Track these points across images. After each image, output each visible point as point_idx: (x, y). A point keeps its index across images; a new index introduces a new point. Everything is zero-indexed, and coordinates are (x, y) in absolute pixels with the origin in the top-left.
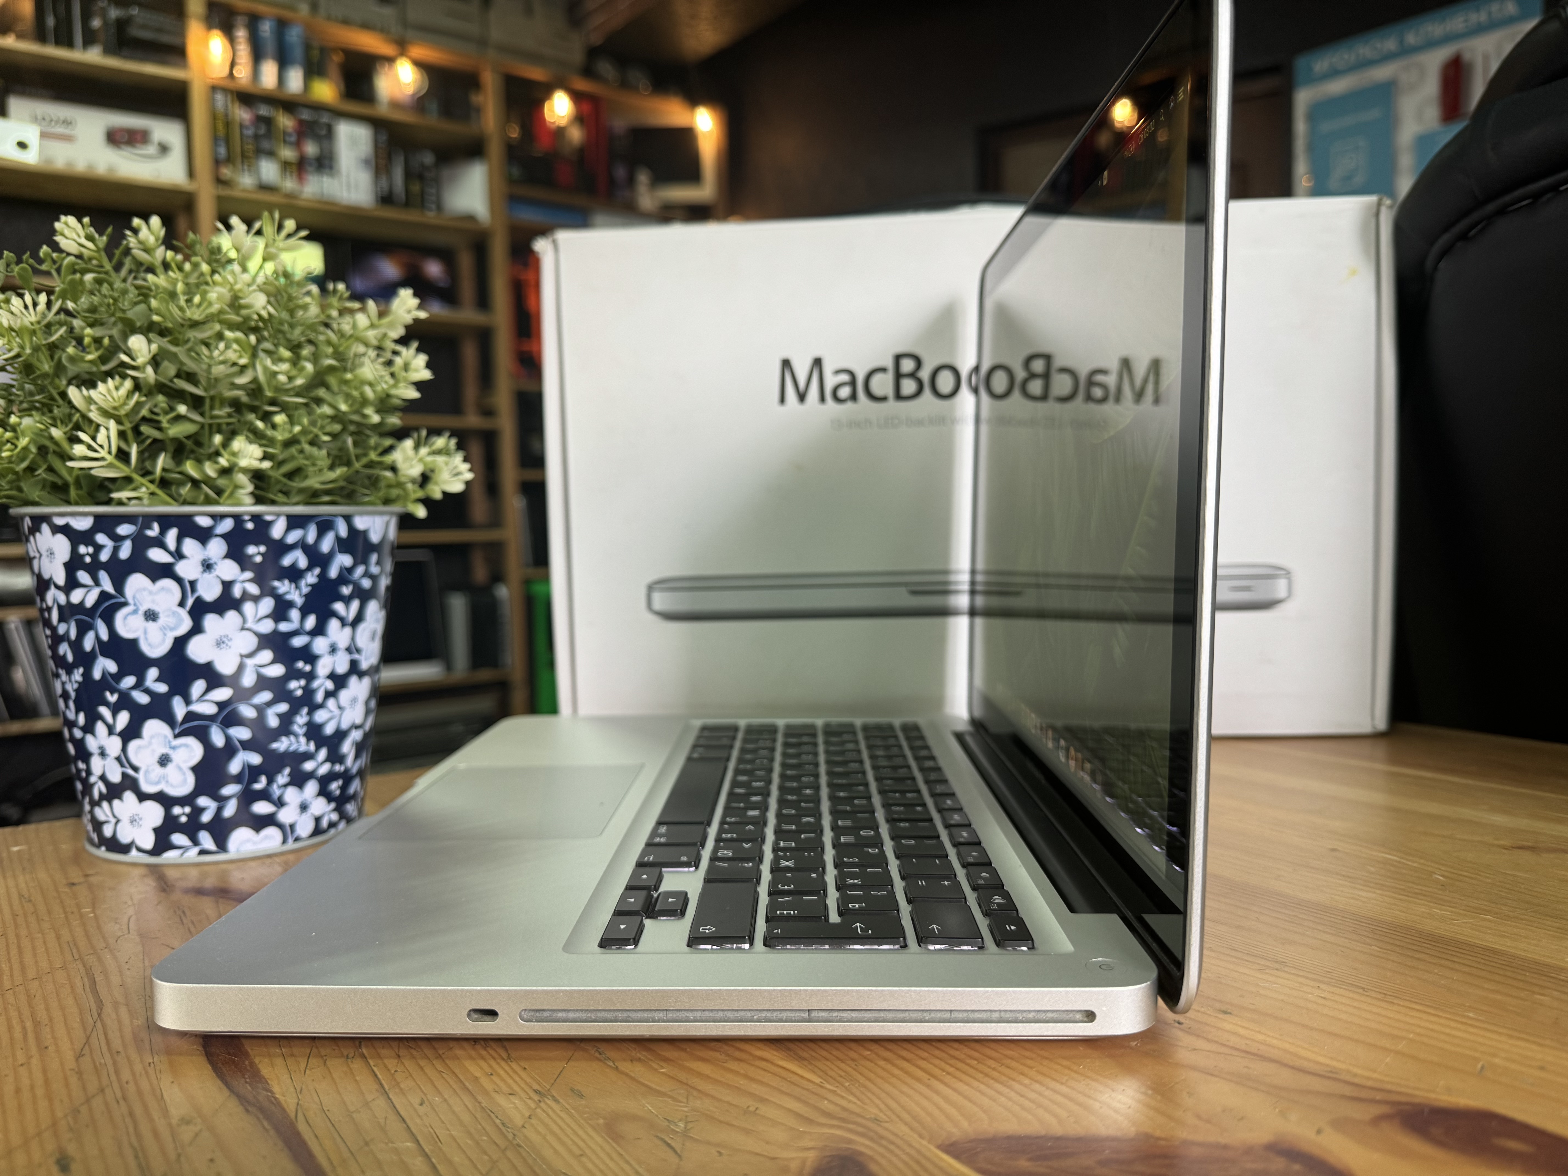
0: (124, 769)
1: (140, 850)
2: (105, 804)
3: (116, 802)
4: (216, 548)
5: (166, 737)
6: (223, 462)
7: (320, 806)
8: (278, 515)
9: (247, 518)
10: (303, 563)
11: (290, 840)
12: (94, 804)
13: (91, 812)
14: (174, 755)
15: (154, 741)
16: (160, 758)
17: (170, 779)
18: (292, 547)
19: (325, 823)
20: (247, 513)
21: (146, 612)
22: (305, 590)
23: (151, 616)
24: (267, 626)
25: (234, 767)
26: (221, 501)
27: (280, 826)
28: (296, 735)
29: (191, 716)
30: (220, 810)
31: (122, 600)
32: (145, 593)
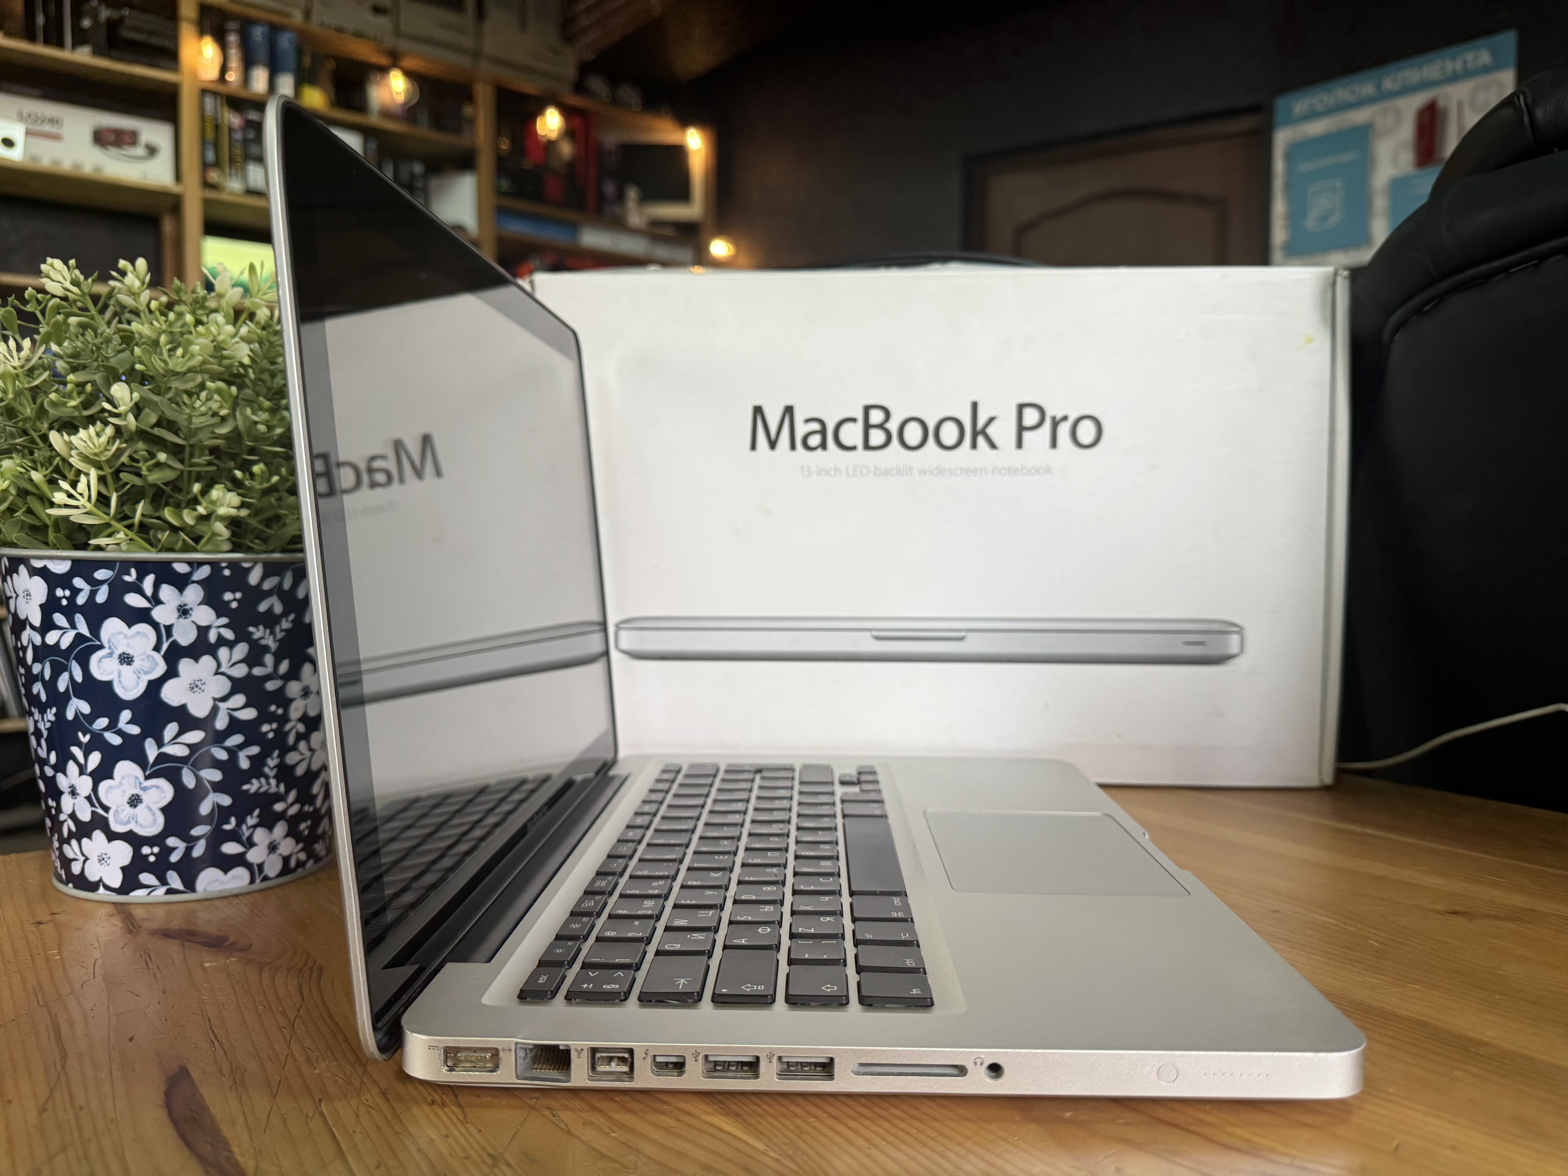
0: (94, 809)
1: (107, 888)
2: (74, 842)
3: (85, 841)
4: (193, 594)
5: (137, 778)
6: (201, 510)
7: (288, 846)
8: (255, 562)
9: (224, 565)
10: (278, 609)
11: (258, 881)
12: (63, 841)
13: (60, 849)
14: (145, 796)
15: (124, 781)
16: (130, 799)
17: (139, 820)
18: (268, 594)
19: (293, 863)
20: (224, 560)
21: (120, 655)
22: (280, 635)
23: (126, 659)
24: (240, 671)
25: (205, 809)
26: (199, 547)
27: (249, 866)
28: (267, 777)
29: (162, 758)
30: (189, 850)
31: (98, 643)
32: (121, 637)
